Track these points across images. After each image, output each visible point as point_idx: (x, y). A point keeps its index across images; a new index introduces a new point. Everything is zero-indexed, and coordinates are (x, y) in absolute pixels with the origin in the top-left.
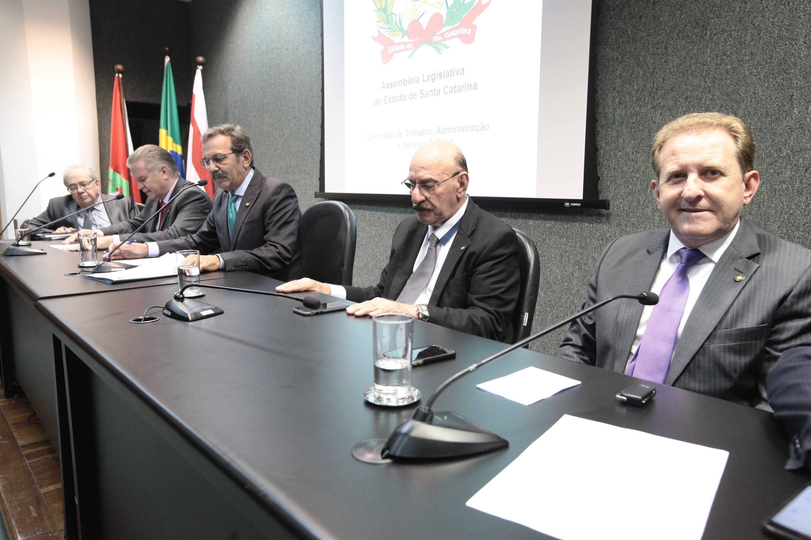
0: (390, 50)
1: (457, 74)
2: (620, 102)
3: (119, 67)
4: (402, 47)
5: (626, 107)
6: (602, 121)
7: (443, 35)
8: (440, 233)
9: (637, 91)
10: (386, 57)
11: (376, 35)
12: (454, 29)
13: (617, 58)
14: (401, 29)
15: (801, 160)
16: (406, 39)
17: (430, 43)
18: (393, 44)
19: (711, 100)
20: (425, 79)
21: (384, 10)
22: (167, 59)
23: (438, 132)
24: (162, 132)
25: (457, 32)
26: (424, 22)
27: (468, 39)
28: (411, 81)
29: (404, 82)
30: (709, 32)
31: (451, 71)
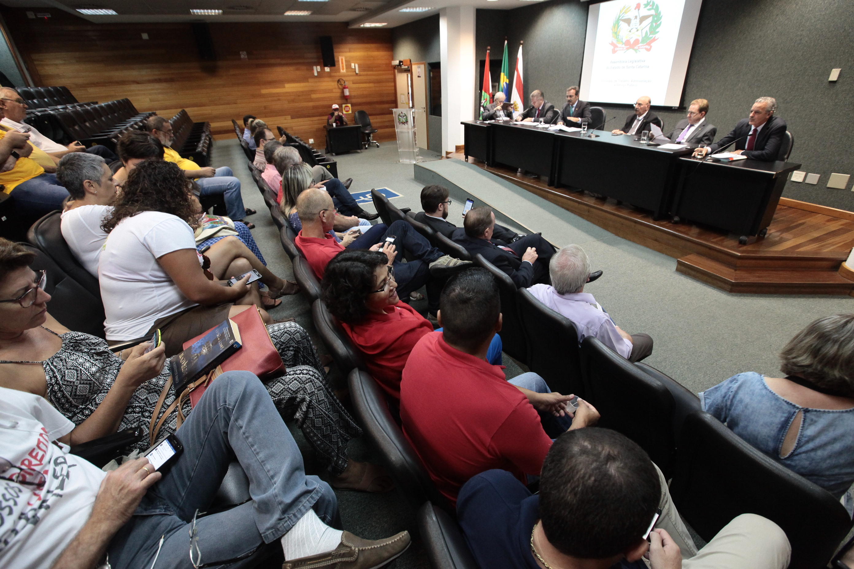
0: (616, 49)
1: (642, 62)
3: (489, 48)
4: (621, 49)
5: (697, 78)
7: (638, 47)
8: (640, 118)
10: (614, 52)
11: (611, 42)
12: (644, 45)
14: (622, 42)
16: (624, 46)
17: (633, 48)
18: (617, 47)
20: (630, 62)
21: (616, 33)
22: (506, 42)
23: (631, 81)
24: (502, 74)
25: (645, 47)
26: (632, 41)
27: (649, 50)
28: (624, 62)
29: (620, 62)
31: (640, 60)
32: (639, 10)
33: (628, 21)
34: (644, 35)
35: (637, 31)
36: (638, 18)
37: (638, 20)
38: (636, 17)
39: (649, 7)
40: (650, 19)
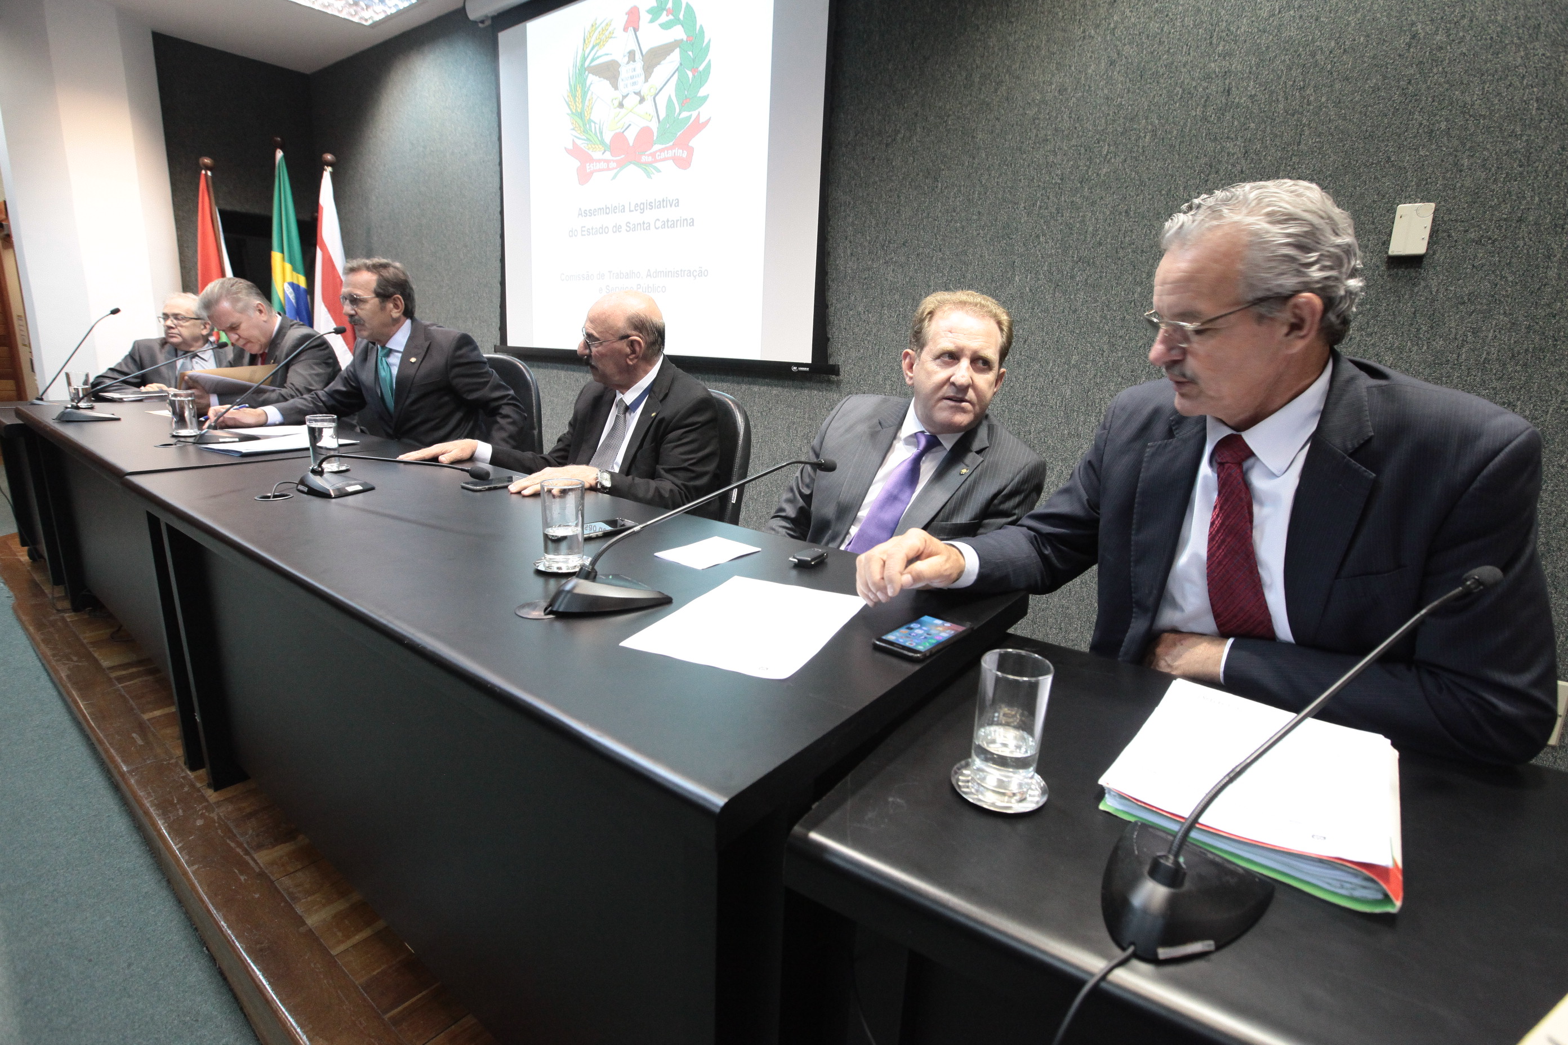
0: (589, 167)
1: (671, 206)
2: (852, 254)
3: (207, 161)
4: (603, 165)
5: (858, 259)
6: (832, 274)
7: (653, 155)
8: (629, 397)
9: (869, 243)
10: (584, 177)
11: (570, 147)
12: (668, 149)
13: (849, 203)
14: (602, 142)
15: (1021, 331)
16: (608, 155)
17: (638, 163)
18: (591, 160)
19: (941, 259)
20: (632, 208)
21: (581, 115)
22: (279, 154)
23: (648, 275)
24: (276, 257)
25: (671, 153)
26: (631, 136)
27: (684, 163)
28: (615, 210)
29: (606, 210)
30: (940, 185)
31: (663, 201)
32: (636, 30)
33: (610, 71)
34: (662, 115)
35: (642, 100)
36: (638, 56)
37: (639, 64)
38: (631, 55)
39: (664, 18)
40: (675, 57)
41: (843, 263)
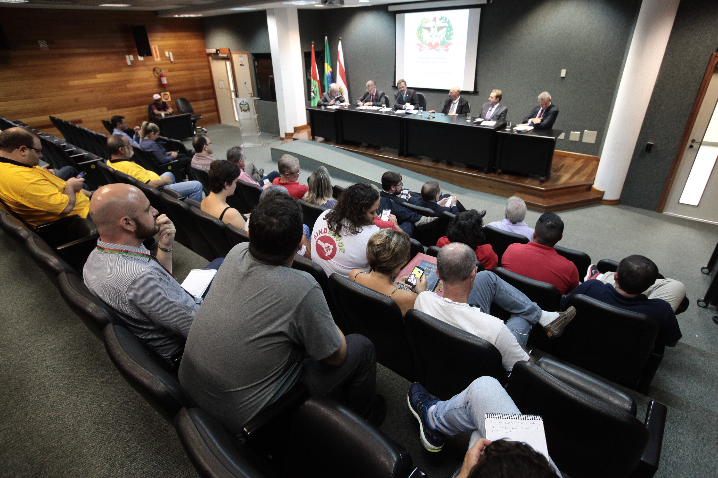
0: (422, 48)
1: (443, 59)
2: (482, 71)
3: (313, 42)
4: (426, 48)
6: (478, 75)
7: (439, 48)
8: (455, 102)
10: (420, 50)
11: (417, 43)
14: (426, 43)
16: (427, 46)
17: (435, 49)
18: (422, 47)
20: (433, 58)
21: (420, 37)
22: (326, 38)
23: (437, 72)
24: (326, 64)
25: (443, 48)
26: (433, 44)
27: (447, 51)
28: (429, 58)
32: (436, 21)
33: (429, 29)
34: (442, 40)
35: (437, 36)
36: (436, 27)
37: (436, 29)
38: (434, 27)
39: (443, 21)
40: (445, 29)
41: (480, 72)
